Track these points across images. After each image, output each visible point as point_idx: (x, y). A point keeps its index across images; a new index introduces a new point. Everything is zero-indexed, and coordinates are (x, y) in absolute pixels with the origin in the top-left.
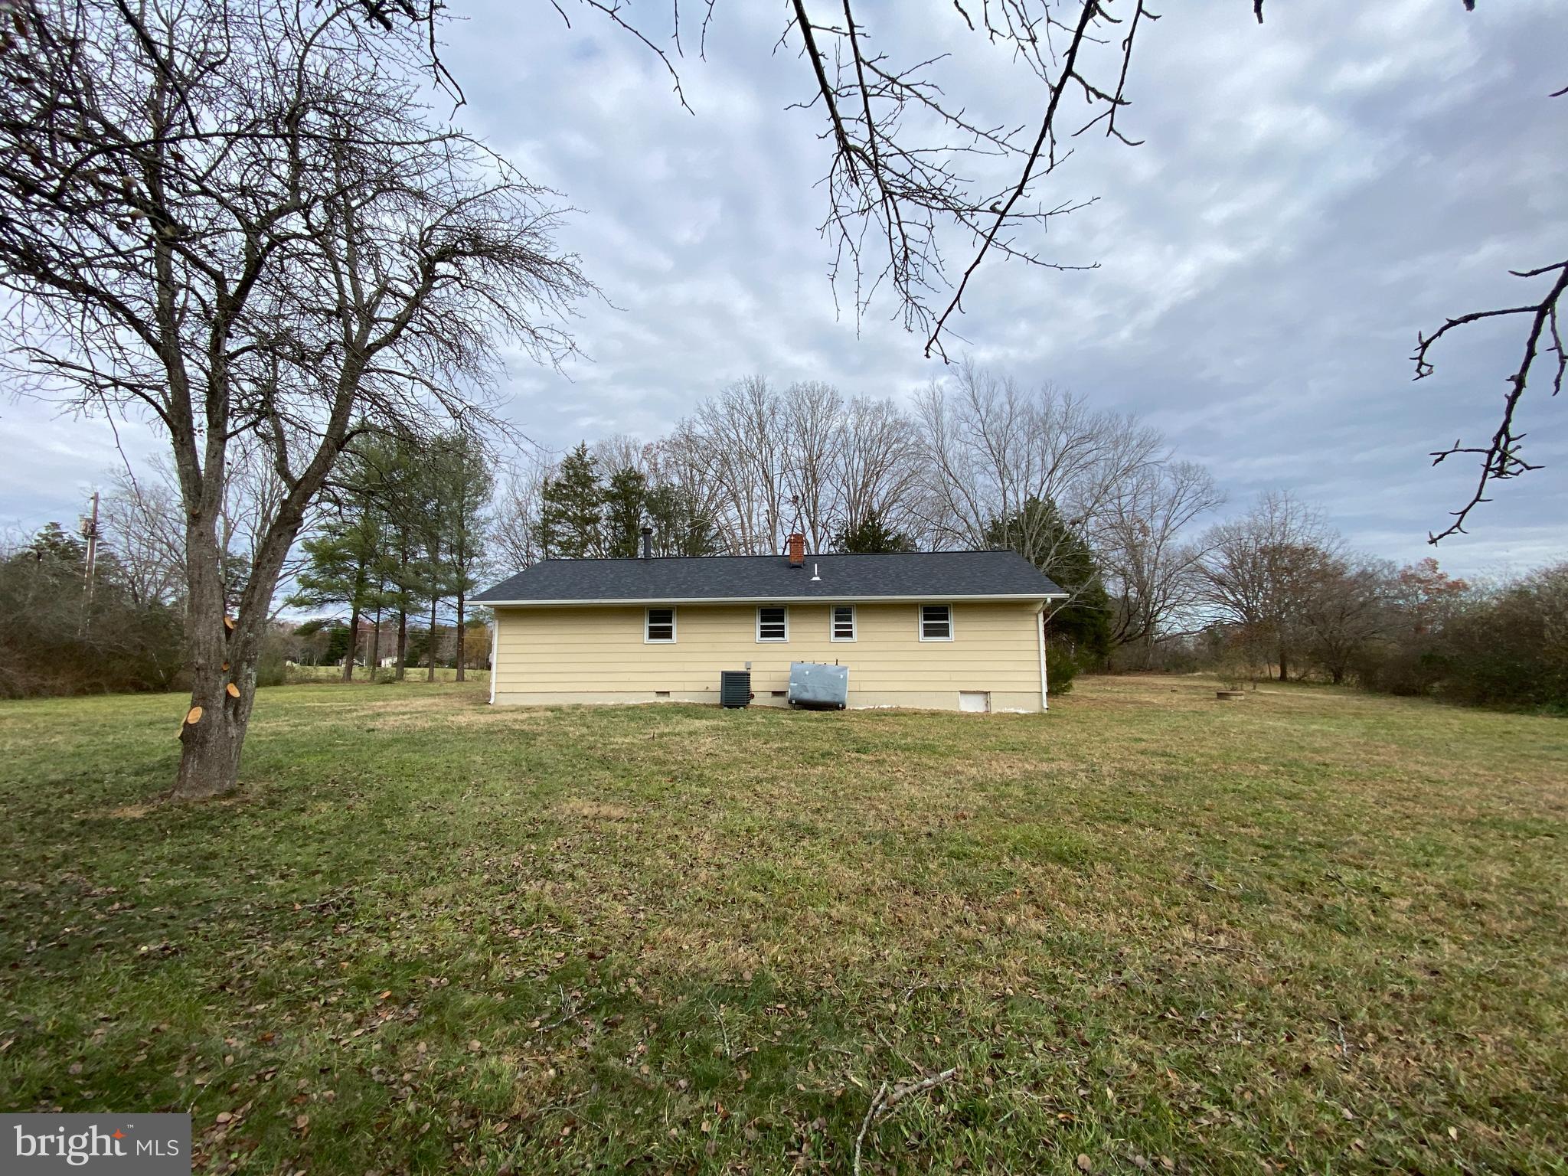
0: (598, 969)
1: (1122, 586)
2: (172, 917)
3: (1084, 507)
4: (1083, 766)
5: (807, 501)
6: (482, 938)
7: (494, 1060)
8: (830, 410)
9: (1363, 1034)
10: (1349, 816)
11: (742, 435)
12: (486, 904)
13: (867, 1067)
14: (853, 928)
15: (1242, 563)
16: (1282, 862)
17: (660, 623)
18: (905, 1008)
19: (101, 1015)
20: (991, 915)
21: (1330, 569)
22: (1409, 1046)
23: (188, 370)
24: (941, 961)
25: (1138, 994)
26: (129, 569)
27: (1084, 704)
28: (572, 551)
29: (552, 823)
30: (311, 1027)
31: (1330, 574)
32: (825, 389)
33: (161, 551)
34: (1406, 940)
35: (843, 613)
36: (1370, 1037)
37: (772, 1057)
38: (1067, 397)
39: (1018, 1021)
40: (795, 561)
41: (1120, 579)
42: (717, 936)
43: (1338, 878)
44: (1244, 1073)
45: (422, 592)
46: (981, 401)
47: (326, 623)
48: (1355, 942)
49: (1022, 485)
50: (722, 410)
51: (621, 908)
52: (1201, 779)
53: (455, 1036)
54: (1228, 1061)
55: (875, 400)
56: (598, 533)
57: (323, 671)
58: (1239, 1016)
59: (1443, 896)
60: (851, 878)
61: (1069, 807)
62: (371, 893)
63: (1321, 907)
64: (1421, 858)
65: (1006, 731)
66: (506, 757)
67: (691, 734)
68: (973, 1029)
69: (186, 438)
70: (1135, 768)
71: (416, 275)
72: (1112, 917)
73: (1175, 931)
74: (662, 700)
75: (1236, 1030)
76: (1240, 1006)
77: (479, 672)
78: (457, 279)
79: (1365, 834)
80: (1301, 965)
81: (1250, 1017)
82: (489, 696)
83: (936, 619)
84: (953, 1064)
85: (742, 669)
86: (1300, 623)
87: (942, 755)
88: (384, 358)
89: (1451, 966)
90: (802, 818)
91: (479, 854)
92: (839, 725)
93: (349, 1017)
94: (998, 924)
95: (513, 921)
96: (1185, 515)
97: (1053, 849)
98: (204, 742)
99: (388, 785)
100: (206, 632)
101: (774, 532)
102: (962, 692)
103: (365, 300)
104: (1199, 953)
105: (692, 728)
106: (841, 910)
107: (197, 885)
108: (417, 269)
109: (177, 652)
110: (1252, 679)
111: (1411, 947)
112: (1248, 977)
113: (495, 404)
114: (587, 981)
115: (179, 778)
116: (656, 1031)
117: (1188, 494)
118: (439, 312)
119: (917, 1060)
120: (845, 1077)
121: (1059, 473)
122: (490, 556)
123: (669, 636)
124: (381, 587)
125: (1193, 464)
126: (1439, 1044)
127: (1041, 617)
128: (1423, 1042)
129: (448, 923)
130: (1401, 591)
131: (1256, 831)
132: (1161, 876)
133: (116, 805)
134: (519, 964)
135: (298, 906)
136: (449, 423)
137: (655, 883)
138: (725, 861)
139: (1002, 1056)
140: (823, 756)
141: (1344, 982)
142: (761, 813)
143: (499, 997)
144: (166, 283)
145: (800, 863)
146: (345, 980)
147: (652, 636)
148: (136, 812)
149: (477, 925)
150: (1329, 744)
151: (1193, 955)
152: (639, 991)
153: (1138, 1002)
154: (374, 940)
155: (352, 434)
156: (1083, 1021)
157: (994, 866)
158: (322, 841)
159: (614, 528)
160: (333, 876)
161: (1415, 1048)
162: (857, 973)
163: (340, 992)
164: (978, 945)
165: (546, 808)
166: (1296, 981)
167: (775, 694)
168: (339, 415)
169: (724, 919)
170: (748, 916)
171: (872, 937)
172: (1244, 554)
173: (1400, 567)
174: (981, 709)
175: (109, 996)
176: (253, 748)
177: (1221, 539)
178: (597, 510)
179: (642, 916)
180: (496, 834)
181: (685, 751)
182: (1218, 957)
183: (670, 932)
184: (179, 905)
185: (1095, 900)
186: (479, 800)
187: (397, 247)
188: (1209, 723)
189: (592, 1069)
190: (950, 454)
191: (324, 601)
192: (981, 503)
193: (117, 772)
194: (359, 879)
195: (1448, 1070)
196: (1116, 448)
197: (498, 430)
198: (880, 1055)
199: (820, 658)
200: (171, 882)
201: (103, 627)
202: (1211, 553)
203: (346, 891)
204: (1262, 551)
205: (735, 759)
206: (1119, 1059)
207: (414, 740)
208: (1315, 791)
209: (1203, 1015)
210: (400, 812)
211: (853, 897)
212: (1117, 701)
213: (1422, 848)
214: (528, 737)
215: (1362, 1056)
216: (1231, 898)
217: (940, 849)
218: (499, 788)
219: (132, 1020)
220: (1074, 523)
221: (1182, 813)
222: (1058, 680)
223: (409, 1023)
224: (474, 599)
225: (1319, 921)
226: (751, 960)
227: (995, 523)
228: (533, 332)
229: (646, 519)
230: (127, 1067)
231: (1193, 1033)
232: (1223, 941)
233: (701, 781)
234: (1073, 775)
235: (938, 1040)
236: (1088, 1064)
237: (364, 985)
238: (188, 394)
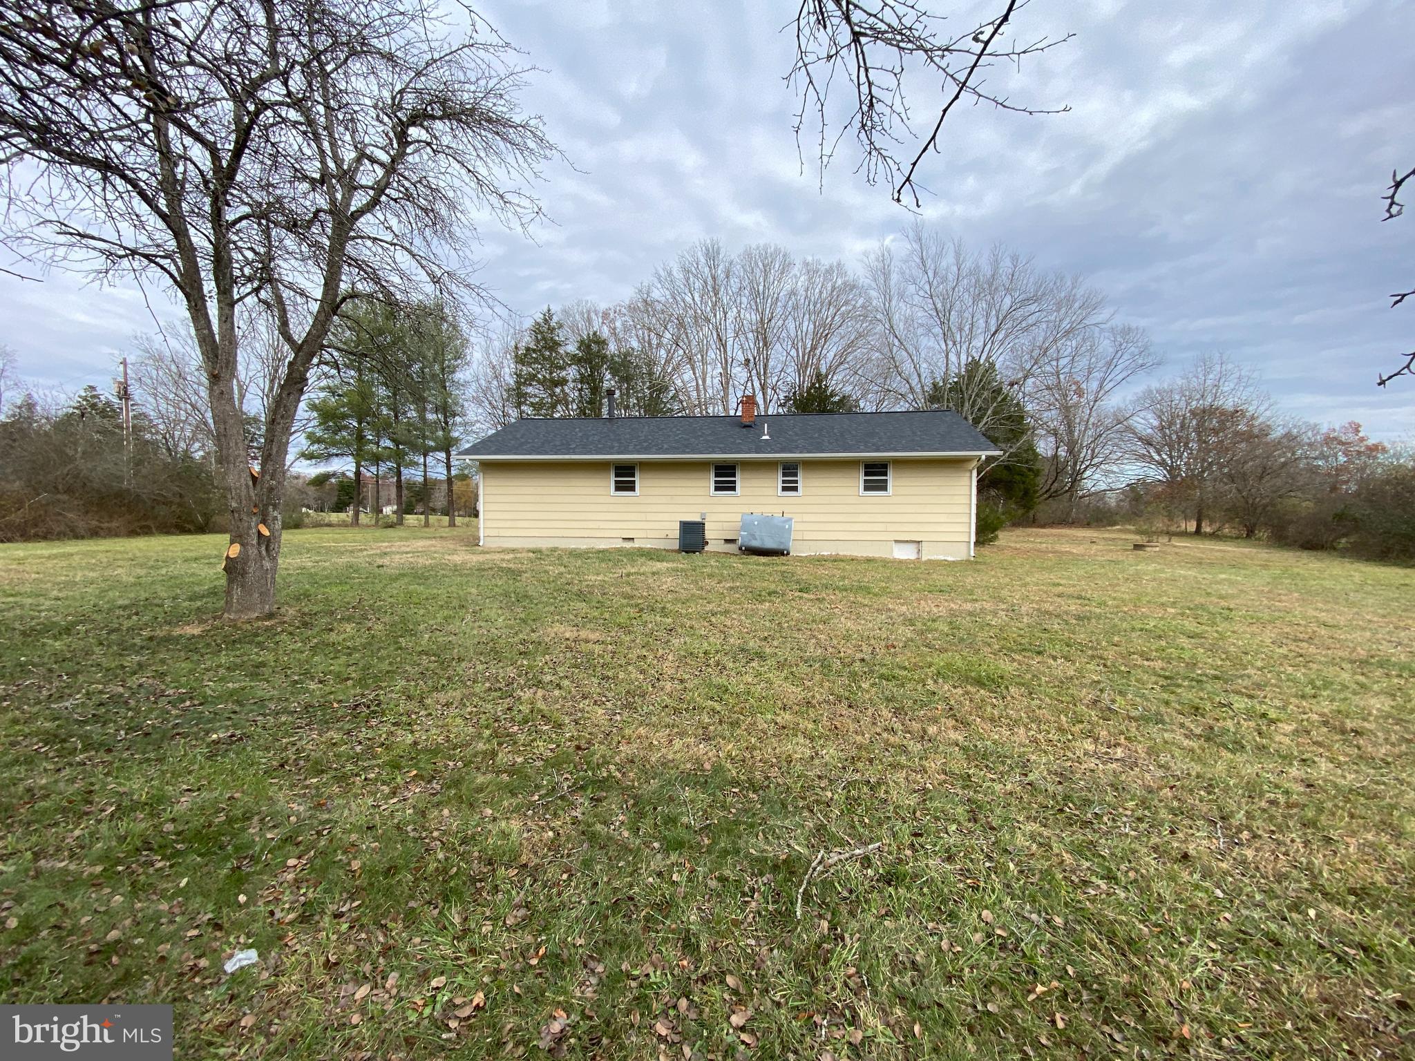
0: (585, 757)
1: (1053, 445)
2: (235, 712)
3: (1023, 369)
4: (1004, 607)
5: (757, 365)
6: (487, 732)
7: (503, 824)
8: (782, 273)
9: (1240, 831)
10: (1246, 653)
11: (697, 299)
12: (489, 706)
13: (807, 839)
14: (796, 730)
15: (1171, 424)
16: (1179, 691)
17: (625, 476)
18: (840, 795)
19: (185, 787)
20: (916, 726)
21: (1256, 431)
22: (1279, 843)
23: (194, 240)
24: (871, 761)
25: (1041, 792)
26: (161, 427)
27: (1008, 553)
28: (543, 411)
29: (540, 643)
30: (356, 796)
31: (1255, 436)
32: (777, 251)
33: (186, 411)
34: (1287, 758)
35: (790, 469)
36: (1245, 835)
37: (729, 828)
38: (1015, 259)
39: (936, 809)
40: (746, 421)
41: (1052, 439)
42: (682, 734)
43: (1230, 705)
44: (1130, 856)
45: (415, 448)
46: (929, 262)
47: (334, 474)
48: (1240, 758)
49: (964, 347)
50: (678, 275)
51: (600, 711)
52: (1112, 619)
53: (471, 805)
54: (1117, 847)
55: (826, 262)
56: (566, 395)
57: (334, 517)
58: (1129, 813)
59: (1325, 723)
60: (794, 693)
61: (989, 640)
62: (394, 696)
63: (1211, 728)
64: (1309, 690)
65: (935, 576)
66: (497, 590)
67: (654, 574)
68: (897, 813)
69: (199, 303)
70: (1051, 608)
71: (391, 140)
72: (1022, 731)
73: (1078, 744)
74: (628, 545)
75: (1125, 823)
76: (1131, 804)
77: (467, 519)
78: (429, 144)
79: (1259, 669)
80: (1189, 774)
81: (1139, 813)
82: (479, 539)
83: (876, 474)
84: (879, 839)
85: (698, 519)
86: (1221, 480)
87: (875, 595)
88: (367, 224)
89: (1325, 781)
90: (751, 644)
91: (480, 667)
92: (784, 568)
93: (386, 789)
94: (921, 733)
95: (512, 720)
96: (1120, 377)
97: (973, 674)
98: (244, 573)
99: (400, 610)
100: (236, 480)
101: (726, 394)
102: (896, 541)
103: (345, 167)
104: (1098, 762)
105: (654, 569)
106: (786, 718)
107: (252, 687)
108: (392, 134)
109: (209, 499)
110: (1168, 533)
111: (1291, 764)
112: (1140, 782)
113: (470, 269)
114: (575, 767)
115: (227, 602)
116: (633, 805)
117: (1126, 357)
118: (415, 179)
119: (849, 835)
120: (789, 845)
121: (1000, 336)
122: (471, 416)
123: (632, 489)
124: (377, 444)
125: (1133, 325)
126: (1306, 843)
127: (975, 473)
128: (1293, 841)
129: (459, 720)
130: (1322, 453)
131: (1158, 664)
132: (1069, 699)
133: (177, 625)
134: (519, 753)
135: (336, 705)
136: (429, 288)
137: (628, 692)
138: (686, 677)
139: (921, 835)
140: (770, 594)
141: (1227, 789)
142: (716, 640)
143: (505, 777)
144: (166, 154)
145: (750, 680)
146: (380, 762)
147: (618, 489)
148: (196, 631)
149: (482, 722)
150: (1235, 591)
151: (1091, 763)
152: (619, 775)
153: (1040, 798)
154: (399, 732)
155: (344, 300)
156: (992, 812)
157: (919, 687)
158: (350, 654)
159: (580, 390)
160: (361, 682)
161: (1285, 845)
162: (799, 767)
163: (377, 770)
164: (904, 749)
165: (533, 631)
166: (1182, 787)
167: (727, 541)
168: (331, 282)
169: (687, 722)
170: (707, 720)
171: (812, 740)
172: (1173, 417)
173: (1324, 430)
174: (913, 556)
175: (190, 773)
176: (284, 579)
177: (1151, 400)
178: (564, 373)
179: (618, 717)
180: (494, 652)
181: (649, 588)
182: (1114, 766)
183: (642, 731)
184: (238, 702)
185: (1008, 717)
186: (477, 624)
187: (373, 113)
188: (1123, 571)
189: (583, 833)
190: (896, 317)
191: (330, 456)
192: (924, 365)
193: (174, 598)
194: (383, 684)
195: (1313, 864)
196: (1058, 310)
197: (474, 295)
198: (818, 830)
199: (768, 510)
200: (230, 685)
201: (145, 477)
202: (1142, 414)
203: (374, 694)
204: (1193, 412)
205: (693, 595)
206: (1020, 840)
207: (419, 575)
208: (1217, 632)
209: (1096, 810)
210: (413, 633)
211: (796, 708)
212: (1039, 551)
213: (1312, 682)
214: (515, 574)
215: (1237, 849)
216: (1130, 718)
217: (872, 672)
218: (493, 614)
219: (212, 790)
220: (1012, 385)
221: (1091, 648)
222: (986, 530)
223: (434, 795)
224: (460, 454)
225: (1208, 739)
226: (710, 754)
227: (935, 385)
228: (502, 197)
229: (609, 381)
230: (210, 826)
231: (1086, 824)
232: (1119, 753)
233: (664, 612)
234: (995, 613)
235: (867, 821)
236: (994, 844)
237: (395, 766)
238: (196, 263)
